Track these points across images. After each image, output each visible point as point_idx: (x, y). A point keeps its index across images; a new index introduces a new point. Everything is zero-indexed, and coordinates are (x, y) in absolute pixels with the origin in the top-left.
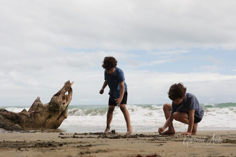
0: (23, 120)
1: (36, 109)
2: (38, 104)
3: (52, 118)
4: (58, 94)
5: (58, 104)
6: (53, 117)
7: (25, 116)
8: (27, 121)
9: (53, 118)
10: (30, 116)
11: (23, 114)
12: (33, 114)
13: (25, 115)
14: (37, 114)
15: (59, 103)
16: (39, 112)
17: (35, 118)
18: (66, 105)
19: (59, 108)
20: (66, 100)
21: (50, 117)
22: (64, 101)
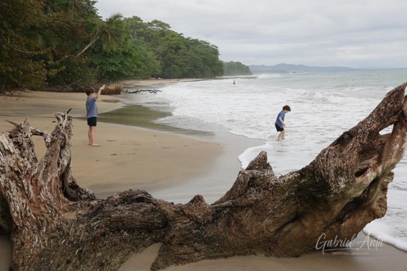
0: (174, 236)
1: (240, 196)
2: (251, 179)
3: (303, 221)
4: (347, 136)
5: (328, 177)
6: (306, 220)
7: (188, 220)
8: (187, 239)
9: (307, 224)
10: (210, 218)
11: (184, 214)
12: (228, 210)
13: (189, 216)
14: (241, 213)
15: (332, 174)
16: (250, 206)
17: (228, 224)
18: (370, 176)
19: (328, 194)
20: (376, 157)
21: (297, 218)
22: (367, 162)
